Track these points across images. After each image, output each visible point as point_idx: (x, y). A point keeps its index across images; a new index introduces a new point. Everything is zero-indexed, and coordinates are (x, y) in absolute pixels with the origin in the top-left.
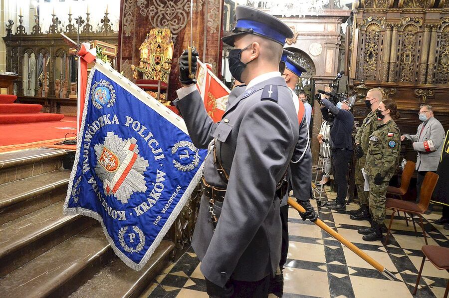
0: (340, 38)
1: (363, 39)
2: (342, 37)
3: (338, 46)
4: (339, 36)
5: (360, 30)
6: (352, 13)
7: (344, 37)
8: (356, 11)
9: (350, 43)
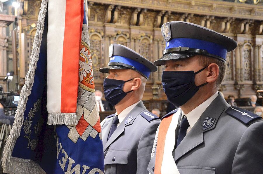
0: (6, 40)
1: (28, 43)
2: (8, 40)
3: (5, 48)
4: (5, 39)
5: (26, 35)
6: (16, 19)
7: (10, 39)
8: (21, 18)
9: (17, 45)
